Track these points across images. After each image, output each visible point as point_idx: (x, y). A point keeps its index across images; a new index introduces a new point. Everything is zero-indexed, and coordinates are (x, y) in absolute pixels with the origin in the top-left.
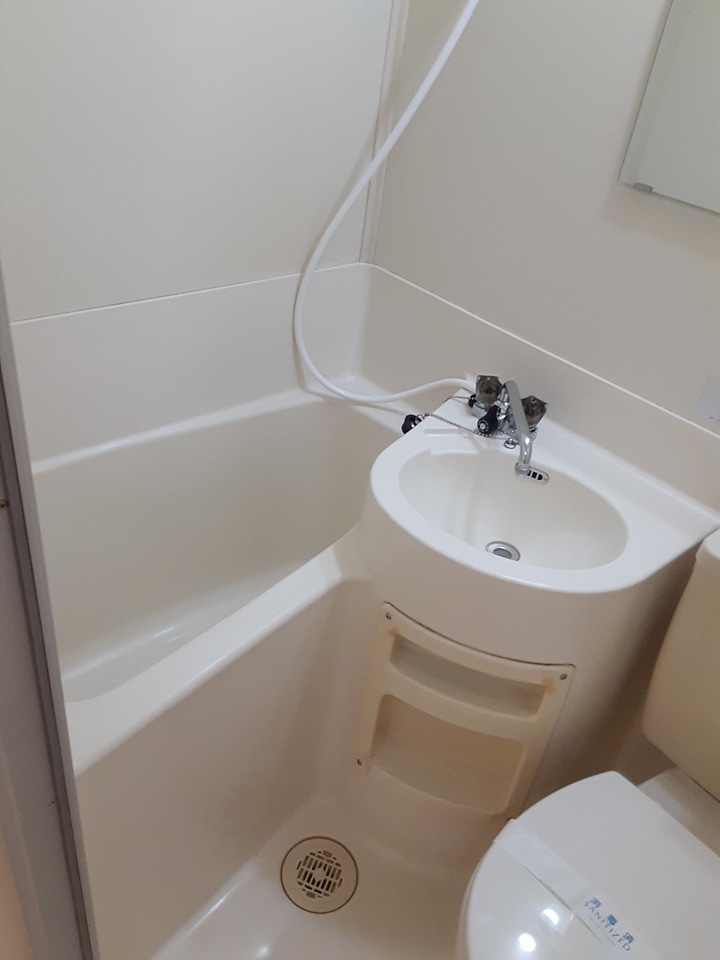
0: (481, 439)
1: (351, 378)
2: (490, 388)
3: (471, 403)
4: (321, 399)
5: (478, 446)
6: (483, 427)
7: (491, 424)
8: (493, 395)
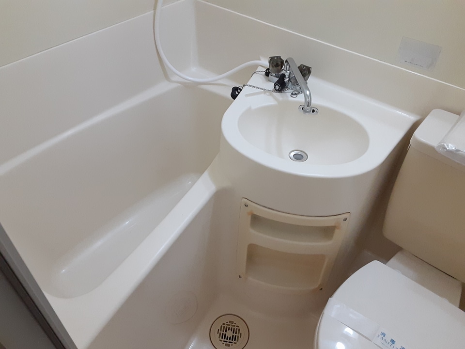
0: (277, 94)
1: (194, 69)
2: (277, 63)
3: (267, 74)
4: (179, 84)
5: (276, 99)
6: (277, 87)
7: (281, 85)
8: (280, 67)
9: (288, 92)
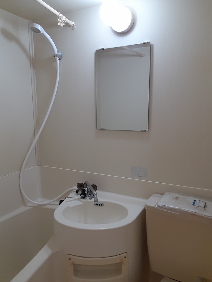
0: (83, 200)
1: (40, 200)
2: (81, 186)
3: (77, 192)
4: (31, 207)
5: (82, 201)
6: (82, 196)
7: (84, 195)
8: (82, 187)
9: (88, 198)
